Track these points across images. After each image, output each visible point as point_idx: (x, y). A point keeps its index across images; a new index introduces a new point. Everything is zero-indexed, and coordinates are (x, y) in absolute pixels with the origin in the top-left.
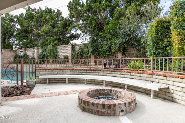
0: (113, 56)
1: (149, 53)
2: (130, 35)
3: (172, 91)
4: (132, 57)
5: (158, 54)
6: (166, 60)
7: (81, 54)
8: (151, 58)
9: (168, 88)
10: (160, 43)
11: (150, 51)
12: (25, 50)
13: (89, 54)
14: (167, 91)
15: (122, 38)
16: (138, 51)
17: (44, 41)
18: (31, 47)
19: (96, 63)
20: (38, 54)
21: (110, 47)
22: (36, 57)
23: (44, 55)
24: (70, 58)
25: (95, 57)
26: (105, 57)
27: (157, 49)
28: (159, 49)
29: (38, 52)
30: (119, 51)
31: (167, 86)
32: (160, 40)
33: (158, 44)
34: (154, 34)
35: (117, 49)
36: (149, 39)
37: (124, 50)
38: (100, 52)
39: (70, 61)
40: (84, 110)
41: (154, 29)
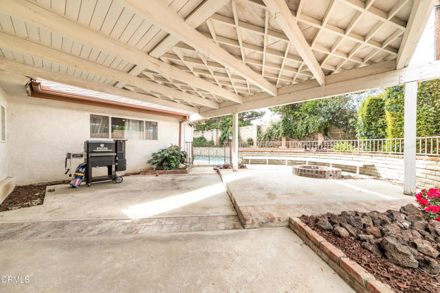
0: (310, 137)
1: (359, 134)
2: (335, 113)
3: (377, 168)
4: (337, 139)
5: (370, 135)
6: (380, 142)
7: (270, 136)
8: (362, 140)
9: (373, 166)
10: (373, 123)
11: (360, 132)
12: (203, 133)
13: (280, 136)
14: (373, 168)
15: (323, 117)
16: (345, 132)
17: (224, 122)
18: (209, 129)
19: (288, 146)
20: (217, 137)
21: (307, 128)
22: (215, 140)
23: (225, 138)
24: (255, 140)
25: (287, 140)
26: (299, 139)
27: (369, 130)
28: (372, 130)
29: (217, 134)
30: (320, 132)
31: (372, 164)
32: (373, 120)
33: (370, 124)
34: (365, 113)
35: (317, 130)
36: (360, 118)
37: (325, 131)
38: (294, 133)
39: (255, 144)
40: (301, 175)
41: (366, 108)
